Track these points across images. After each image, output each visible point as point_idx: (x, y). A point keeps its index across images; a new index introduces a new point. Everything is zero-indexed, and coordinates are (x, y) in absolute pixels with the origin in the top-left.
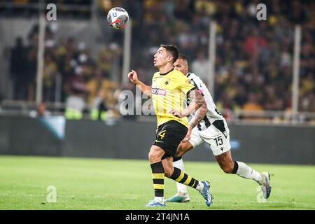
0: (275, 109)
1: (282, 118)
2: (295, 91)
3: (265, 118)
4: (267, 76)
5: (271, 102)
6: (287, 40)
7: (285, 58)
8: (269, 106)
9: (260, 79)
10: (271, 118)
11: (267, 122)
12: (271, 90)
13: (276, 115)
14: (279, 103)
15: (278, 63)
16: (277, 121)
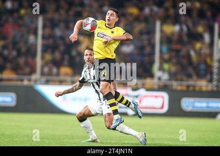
0: (25, 74)
1: (30, 80)
2: (39, 61)
3: (17, 80)
4: (19, 51)
5: (22, 69)
6: (33, 26)
7: (32, 38)
8: (20, 72)
9: (14, 53)
10: (22, 80)
11: (19, 83)
12: (22, 61)
13: (25, 78)
14: (27, 70)
15: (26, 42)
16: (26, 83)
